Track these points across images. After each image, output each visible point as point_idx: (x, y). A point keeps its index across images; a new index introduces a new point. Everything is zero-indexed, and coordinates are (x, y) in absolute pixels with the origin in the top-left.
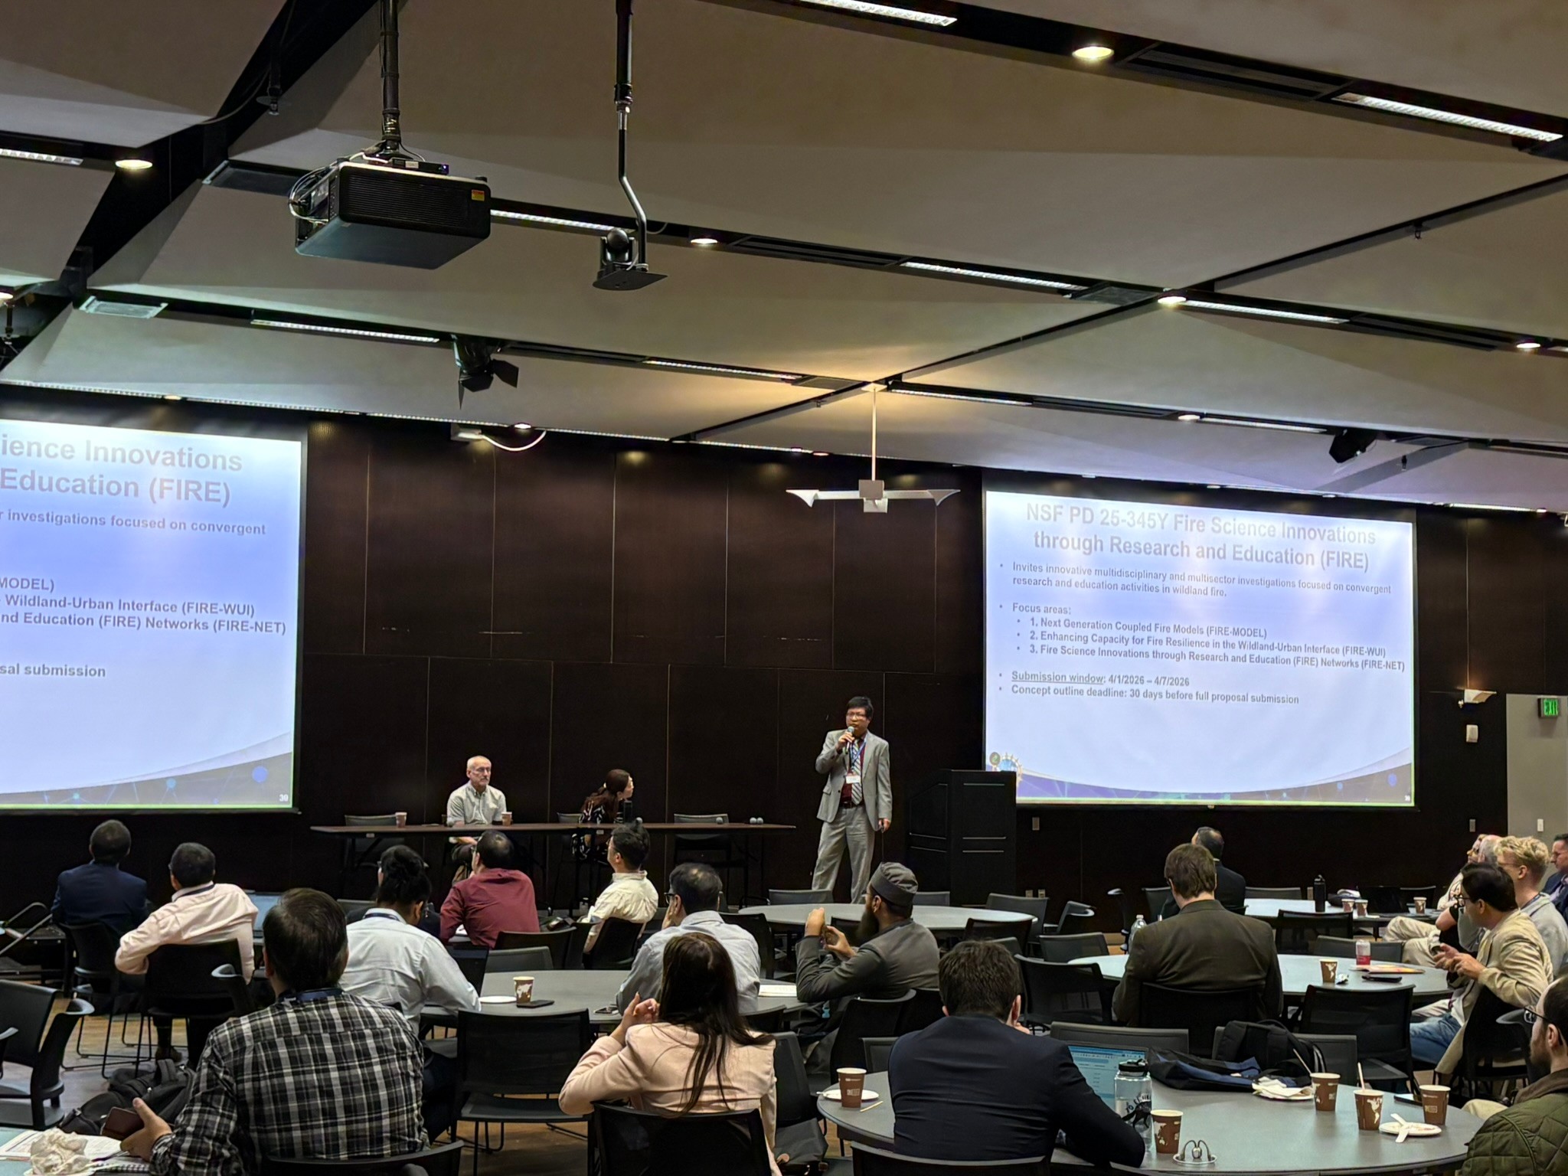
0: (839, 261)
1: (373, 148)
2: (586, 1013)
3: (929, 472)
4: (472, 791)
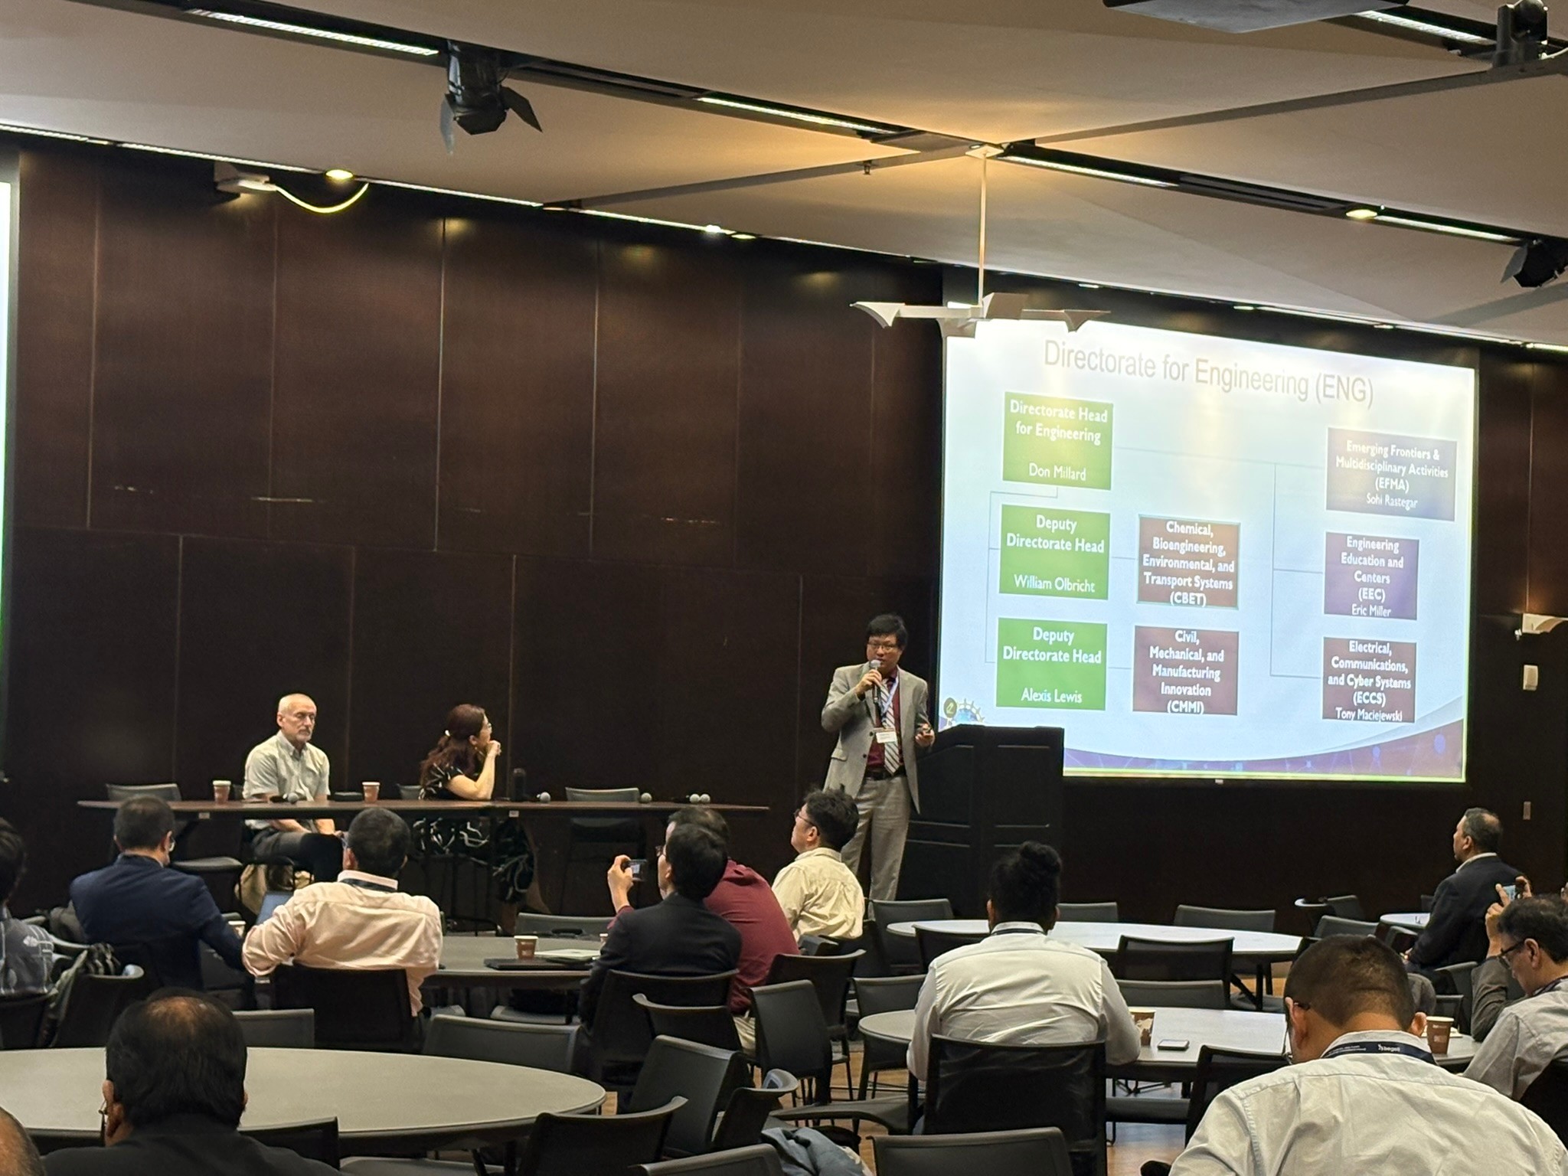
4: (288, 749)
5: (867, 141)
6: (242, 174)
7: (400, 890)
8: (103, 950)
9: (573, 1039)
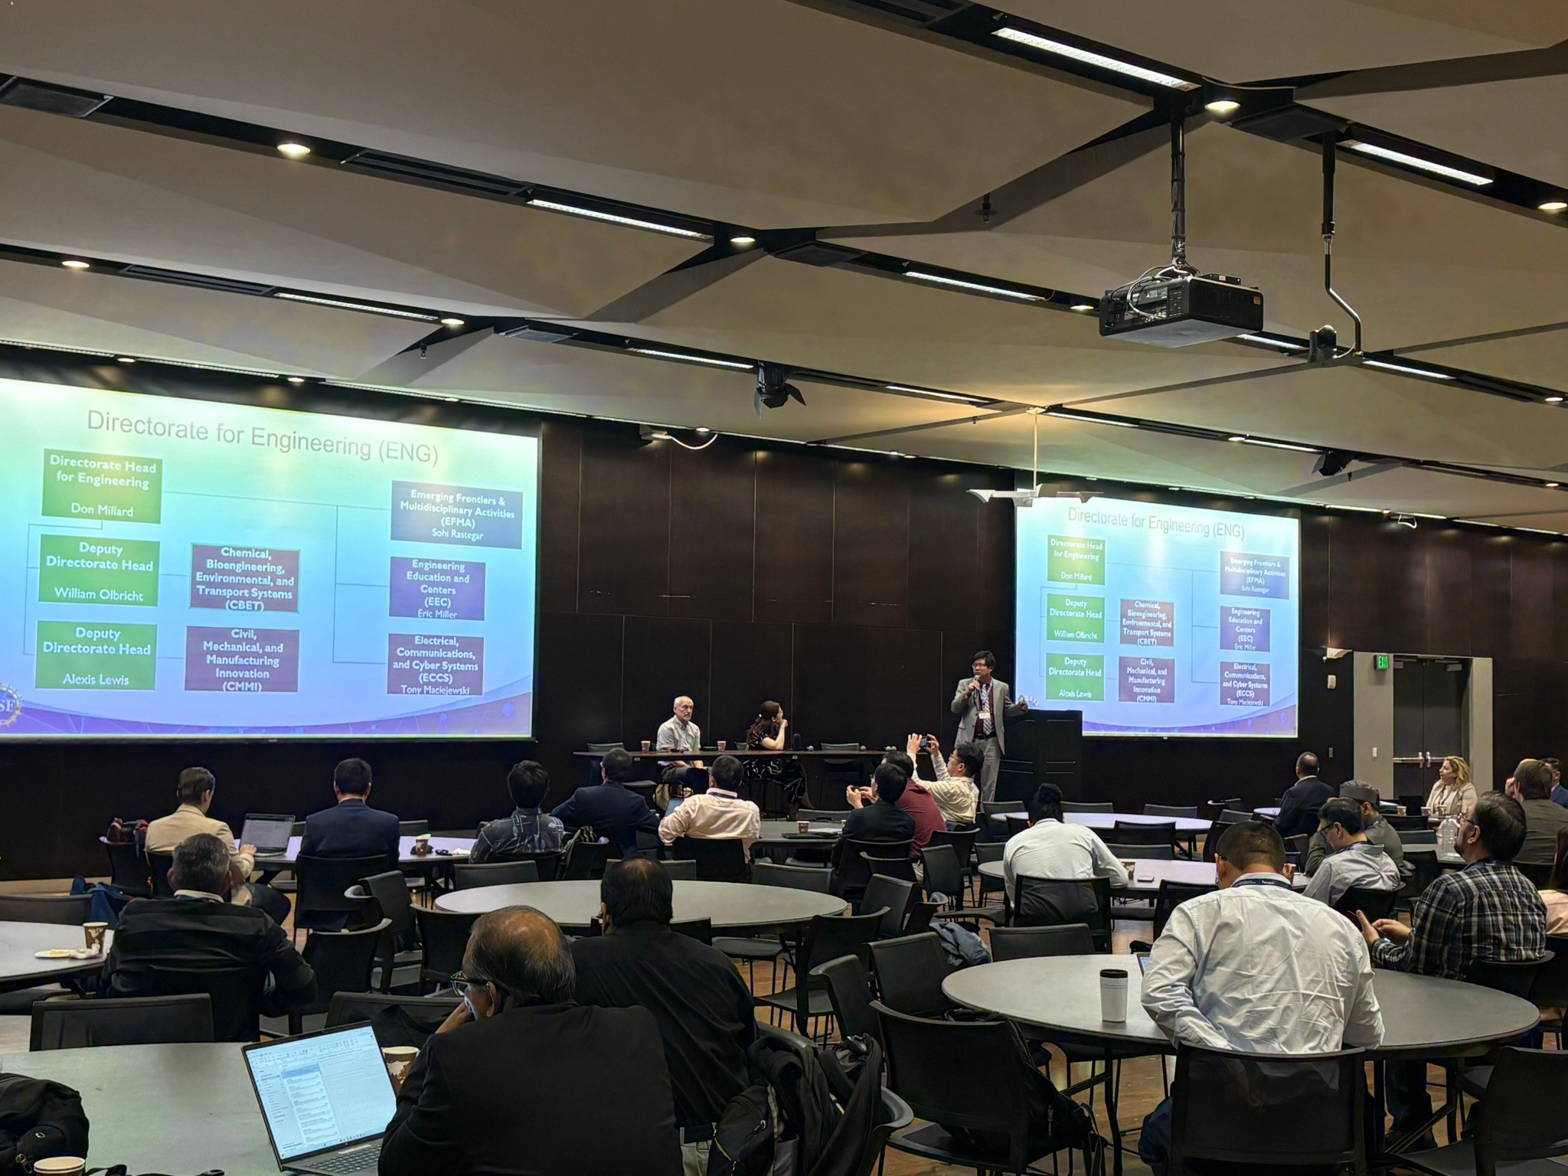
3: (971, 472)
4: (679, 724)
5: (974, 407)
6: (654, 431)
7: (738, 798)
8: (588, 829)
9: (829, 876)
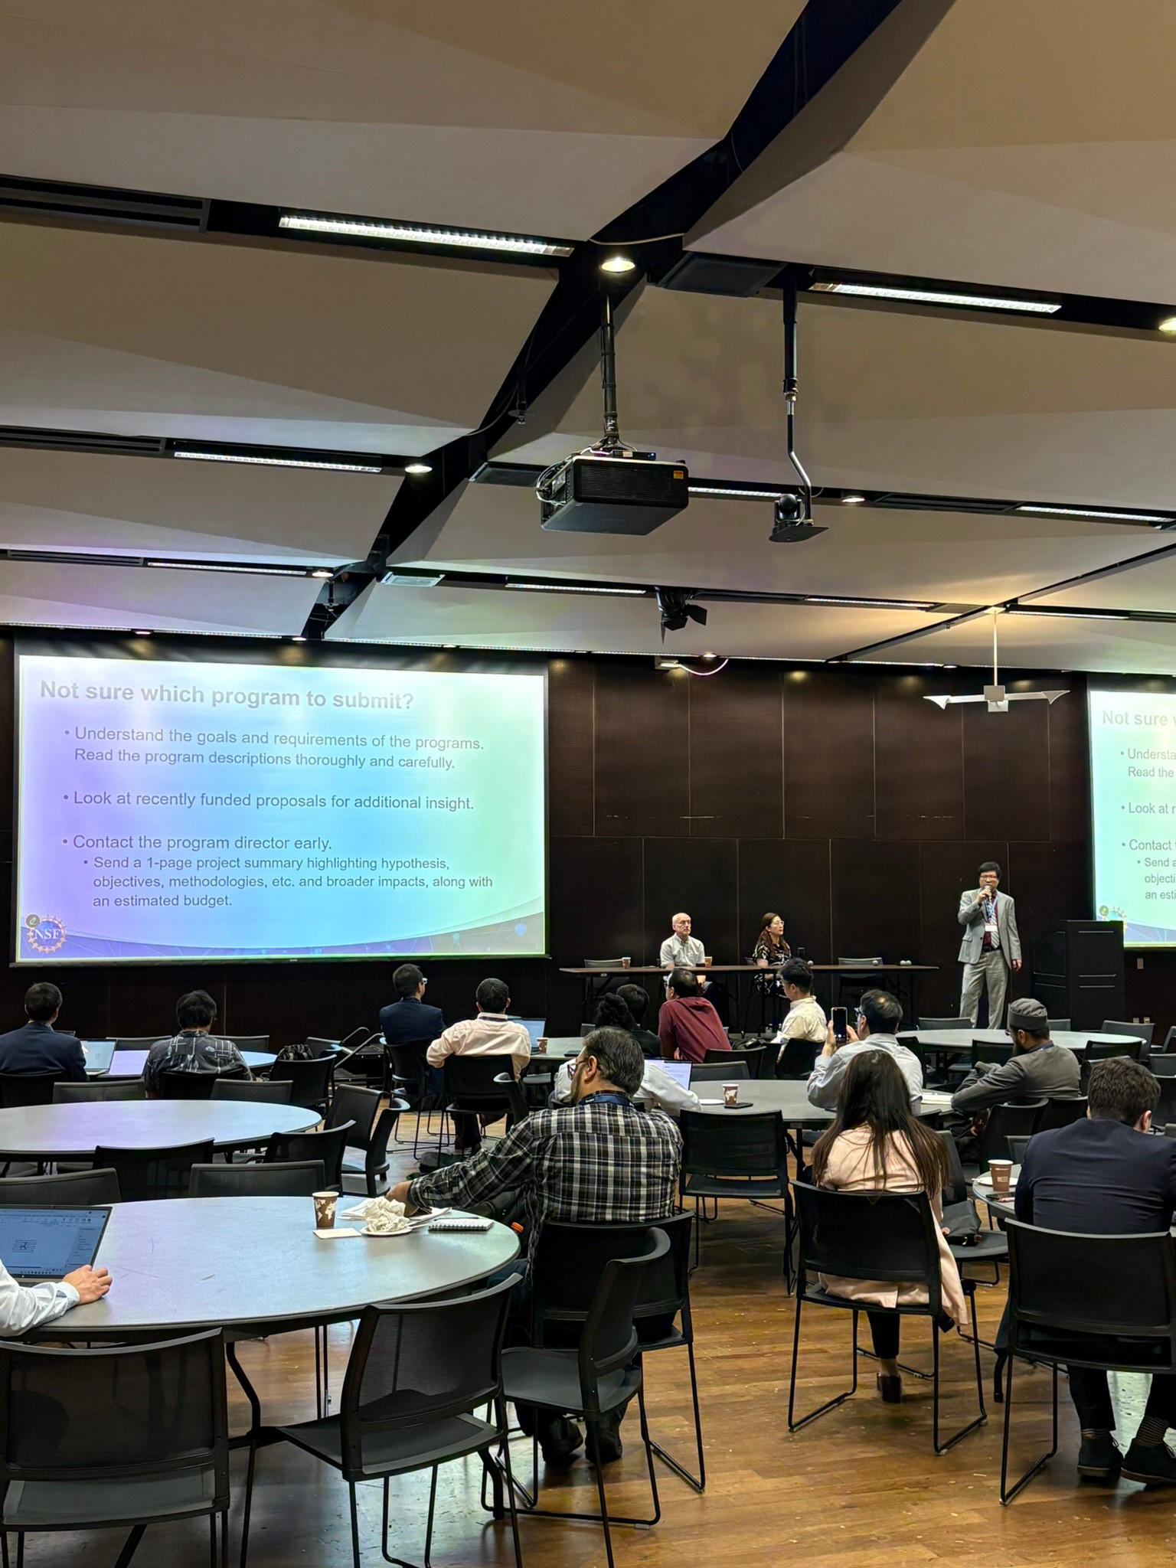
0: (964, 509)
1: (598, 444)
2: (779, 1114)
3: (1042, 677)
4: (680, 941)
